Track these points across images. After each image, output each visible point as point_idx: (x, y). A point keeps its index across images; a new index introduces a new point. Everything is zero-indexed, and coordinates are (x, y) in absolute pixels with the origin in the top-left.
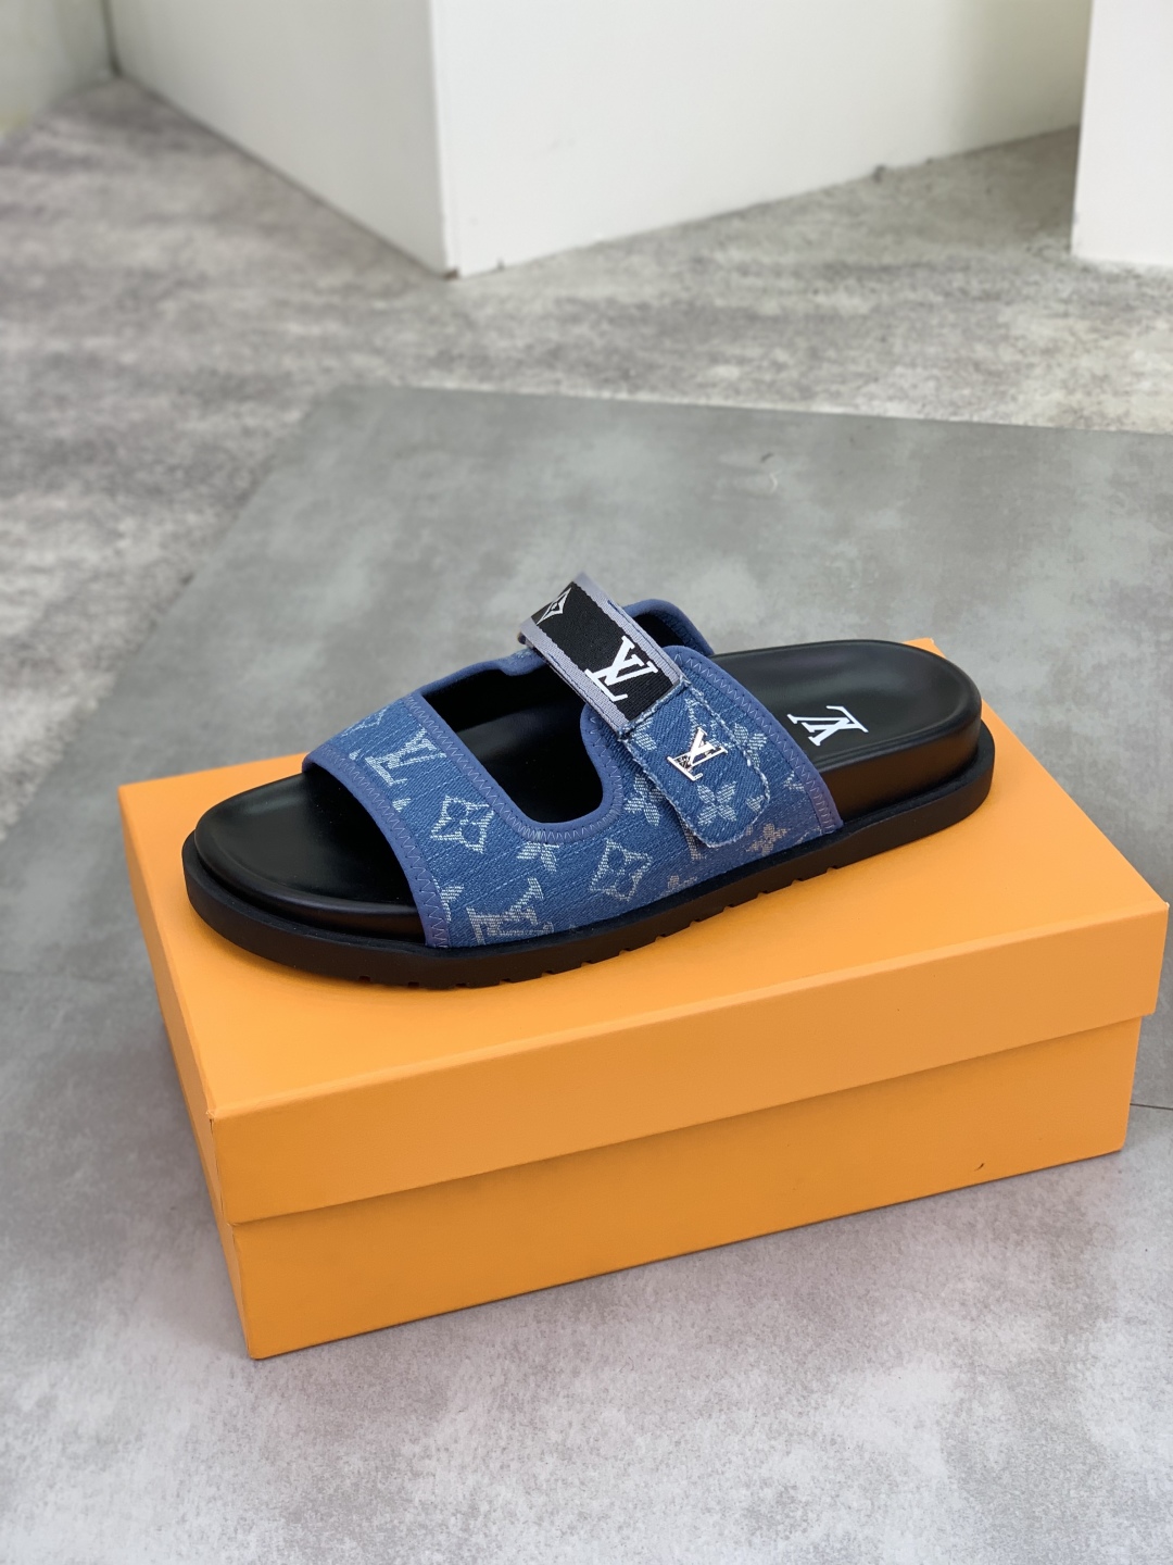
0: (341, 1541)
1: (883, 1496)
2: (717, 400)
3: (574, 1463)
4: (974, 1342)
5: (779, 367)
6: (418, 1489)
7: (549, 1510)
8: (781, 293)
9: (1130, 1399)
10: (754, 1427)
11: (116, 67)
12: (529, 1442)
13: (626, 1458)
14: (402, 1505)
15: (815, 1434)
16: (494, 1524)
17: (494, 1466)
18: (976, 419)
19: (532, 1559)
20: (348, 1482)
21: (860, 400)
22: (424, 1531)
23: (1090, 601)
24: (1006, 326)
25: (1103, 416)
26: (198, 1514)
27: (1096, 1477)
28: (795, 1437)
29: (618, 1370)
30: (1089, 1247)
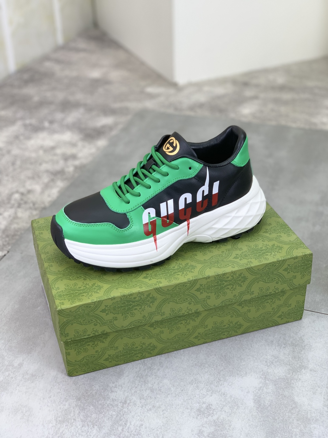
0: (90, 407)
1: (235, 410)
3: (154, 393)
4: (267, 372)
6: (112, 395)
7: (145, 404)
9: (308, 391)
10: (203, 388)
12: (143, 386)
13: (168, 393)
14: (107, 399)
15: (219, 391)
16: (130, 406)
17: (133, 391)
19: (139, 416)
22: (111, 406)
26: (54, 396)
27: (294, 410)
28: (214, 392)
29: (170, 370)
30: (303, 350)
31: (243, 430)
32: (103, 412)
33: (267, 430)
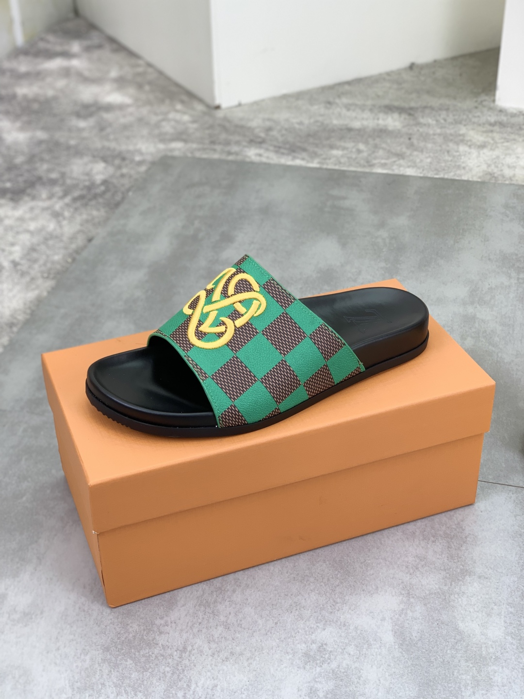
0: (126, 661)
1: (365, 650)
2: (330, 167)
3: (230, 630)
4: (410, 584)
5: (359, 151)
6: (161, 639)
7: (218, 650)
8: (363, 119)
9: (478, 612)
10: (310, 617)
11: (76, 12)
12: (211, 620)
13: (253, 629)
14: (154, 646)
15: (337, 621)
16: (193, 655)
17: (195, 630)
18: (446, 177)
19: (208, 671)
20: (131, 635)
21: (395, 167)
22: (162, 658)
23: (489, 259)
24: (463, 135)
25: (503, 176)
26: (65, 647)
27: (459, 645)
28: (328, 622)
29: (253, 591)
30: (465, 544)
31: (380, 683)
32: (148, 669)
33: (420, 680)
